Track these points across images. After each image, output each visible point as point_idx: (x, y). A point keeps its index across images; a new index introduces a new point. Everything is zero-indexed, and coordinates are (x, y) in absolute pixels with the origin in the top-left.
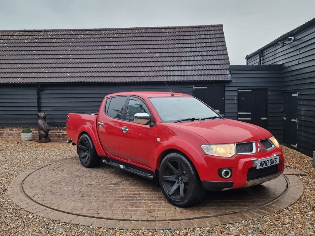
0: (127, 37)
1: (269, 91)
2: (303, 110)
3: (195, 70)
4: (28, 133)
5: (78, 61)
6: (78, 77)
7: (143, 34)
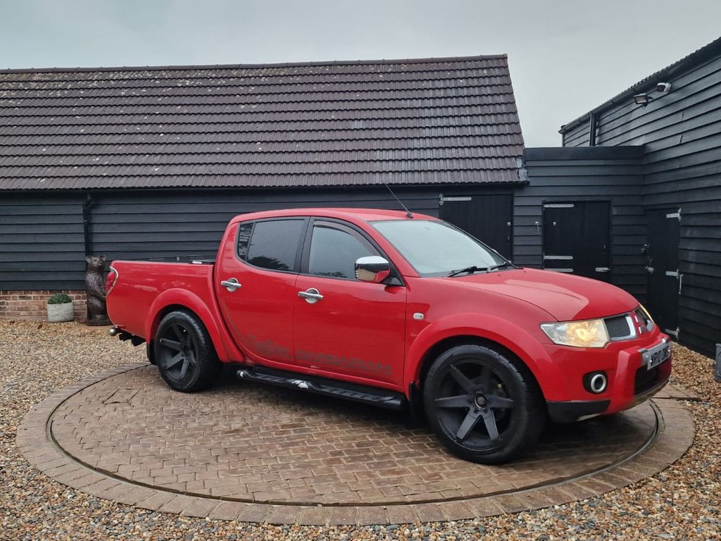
0: (289, 84)
1: (614, 206)
2: (691, 250)
3: (445, 159)
4: (63, 304)
5: (178, 138)
6: (178, 176)
7: (327, 76)
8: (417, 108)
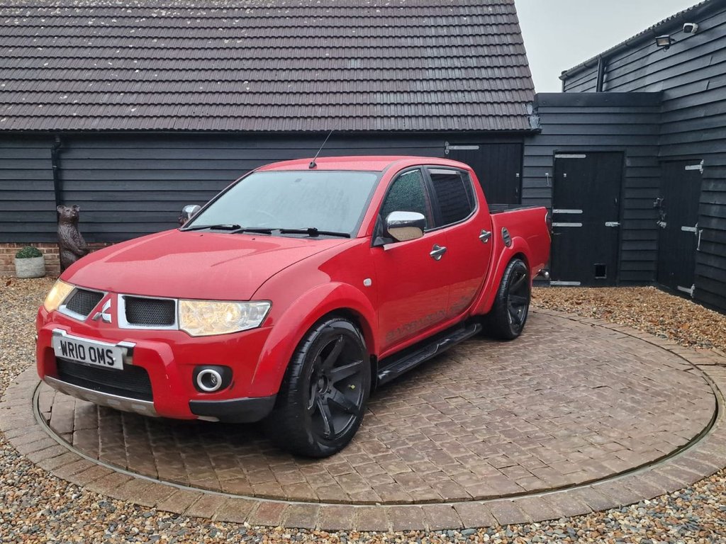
0: (277, 17)
1: (628, 157)
2: (715, 204)
3: (451, 104)
4: (33, 259)
5: (156, 75)
6: (158, 117)
7: (319, 10)
8: (419, 47)
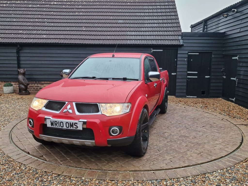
0: (94, 5)
1: (213, 54)
2: (242, 70)
3: (153, 35)
4: (9, 87)
5: (52, 24)
6: (53, 39)
7: (108, 3)
8: (142, 16)
